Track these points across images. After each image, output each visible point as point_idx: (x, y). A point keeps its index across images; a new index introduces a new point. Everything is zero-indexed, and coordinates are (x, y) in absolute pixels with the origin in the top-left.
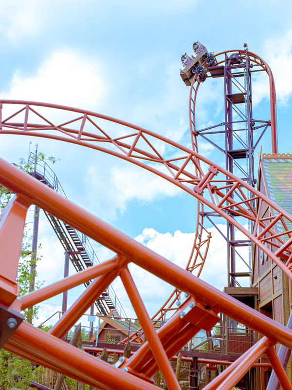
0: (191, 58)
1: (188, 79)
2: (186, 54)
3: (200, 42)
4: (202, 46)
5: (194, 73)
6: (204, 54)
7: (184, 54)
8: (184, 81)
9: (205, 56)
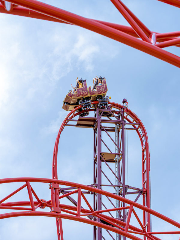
0: (88, 88)
1: (69, 104)
2: (85, 81)
3: (106, 80)
4: (106, 85)
5: (79, 103)
6: (102, 95)
7: (83, 80)
8: (65, 103)
9: (101, 97)
